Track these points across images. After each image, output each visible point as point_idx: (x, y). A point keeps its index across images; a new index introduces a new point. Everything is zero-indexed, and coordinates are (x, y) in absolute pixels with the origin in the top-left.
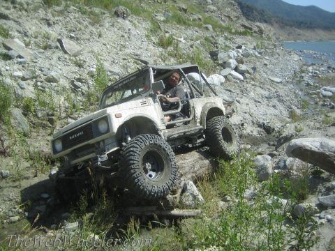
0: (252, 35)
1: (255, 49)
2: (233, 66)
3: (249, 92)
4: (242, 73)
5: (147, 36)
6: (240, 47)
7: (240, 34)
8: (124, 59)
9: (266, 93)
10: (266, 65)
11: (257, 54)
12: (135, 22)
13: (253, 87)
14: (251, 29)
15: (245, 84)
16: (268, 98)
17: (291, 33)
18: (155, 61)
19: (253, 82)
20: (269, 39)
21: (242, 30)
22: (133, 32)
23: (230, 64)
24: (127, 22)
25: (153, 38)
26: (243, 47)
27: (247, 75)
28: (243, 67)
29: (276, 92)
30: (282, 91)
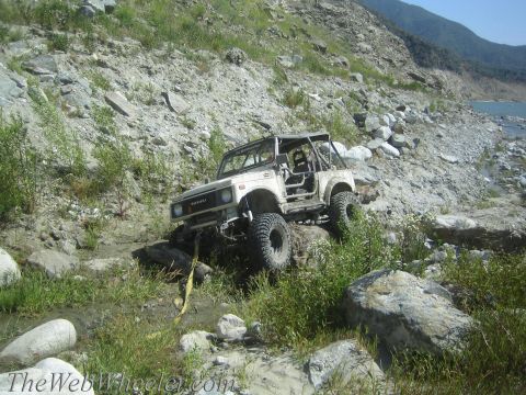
0: (424, 91)
1: (426, 111)
2: (386, 136)
3: (406, 173)
4: (398, 146)
5: (269, 90)
6: (402, 108)
7: (406, 87)
8: (240, 121)
9: (431, 176)
10: (440, 136)
11: (428, 119)
12: (253, 70)
13: (412, 166)
14: (423, 81)
15: (401, 162)
16: (433, 183)
17: (490, 87)
18: (279, 125)
19: (412, 160)
20: (451, 96)
21: (410, 81)
22: (251, 84)
23: (382, 132)
24: (243, 70)
25: (277, 93)
26: (408, 109)
27: (405, 150)
28: (400, 138)
29: (446, 175)
30: (456, 175)
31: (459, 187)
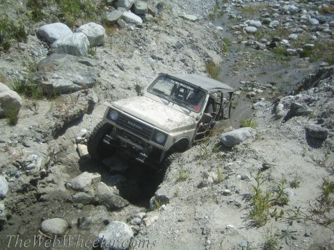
2: (128, 4)
3: (149, 42)
4: (141, 14)
9: (173, 40)
13: (155, 33)
15: (144, 32)
16: (177, 47)
19: (155, 27)
27: (148, 16)
28: (142, 5)
29: (188, 36)
30: (198, 33)
31: (200, 45)
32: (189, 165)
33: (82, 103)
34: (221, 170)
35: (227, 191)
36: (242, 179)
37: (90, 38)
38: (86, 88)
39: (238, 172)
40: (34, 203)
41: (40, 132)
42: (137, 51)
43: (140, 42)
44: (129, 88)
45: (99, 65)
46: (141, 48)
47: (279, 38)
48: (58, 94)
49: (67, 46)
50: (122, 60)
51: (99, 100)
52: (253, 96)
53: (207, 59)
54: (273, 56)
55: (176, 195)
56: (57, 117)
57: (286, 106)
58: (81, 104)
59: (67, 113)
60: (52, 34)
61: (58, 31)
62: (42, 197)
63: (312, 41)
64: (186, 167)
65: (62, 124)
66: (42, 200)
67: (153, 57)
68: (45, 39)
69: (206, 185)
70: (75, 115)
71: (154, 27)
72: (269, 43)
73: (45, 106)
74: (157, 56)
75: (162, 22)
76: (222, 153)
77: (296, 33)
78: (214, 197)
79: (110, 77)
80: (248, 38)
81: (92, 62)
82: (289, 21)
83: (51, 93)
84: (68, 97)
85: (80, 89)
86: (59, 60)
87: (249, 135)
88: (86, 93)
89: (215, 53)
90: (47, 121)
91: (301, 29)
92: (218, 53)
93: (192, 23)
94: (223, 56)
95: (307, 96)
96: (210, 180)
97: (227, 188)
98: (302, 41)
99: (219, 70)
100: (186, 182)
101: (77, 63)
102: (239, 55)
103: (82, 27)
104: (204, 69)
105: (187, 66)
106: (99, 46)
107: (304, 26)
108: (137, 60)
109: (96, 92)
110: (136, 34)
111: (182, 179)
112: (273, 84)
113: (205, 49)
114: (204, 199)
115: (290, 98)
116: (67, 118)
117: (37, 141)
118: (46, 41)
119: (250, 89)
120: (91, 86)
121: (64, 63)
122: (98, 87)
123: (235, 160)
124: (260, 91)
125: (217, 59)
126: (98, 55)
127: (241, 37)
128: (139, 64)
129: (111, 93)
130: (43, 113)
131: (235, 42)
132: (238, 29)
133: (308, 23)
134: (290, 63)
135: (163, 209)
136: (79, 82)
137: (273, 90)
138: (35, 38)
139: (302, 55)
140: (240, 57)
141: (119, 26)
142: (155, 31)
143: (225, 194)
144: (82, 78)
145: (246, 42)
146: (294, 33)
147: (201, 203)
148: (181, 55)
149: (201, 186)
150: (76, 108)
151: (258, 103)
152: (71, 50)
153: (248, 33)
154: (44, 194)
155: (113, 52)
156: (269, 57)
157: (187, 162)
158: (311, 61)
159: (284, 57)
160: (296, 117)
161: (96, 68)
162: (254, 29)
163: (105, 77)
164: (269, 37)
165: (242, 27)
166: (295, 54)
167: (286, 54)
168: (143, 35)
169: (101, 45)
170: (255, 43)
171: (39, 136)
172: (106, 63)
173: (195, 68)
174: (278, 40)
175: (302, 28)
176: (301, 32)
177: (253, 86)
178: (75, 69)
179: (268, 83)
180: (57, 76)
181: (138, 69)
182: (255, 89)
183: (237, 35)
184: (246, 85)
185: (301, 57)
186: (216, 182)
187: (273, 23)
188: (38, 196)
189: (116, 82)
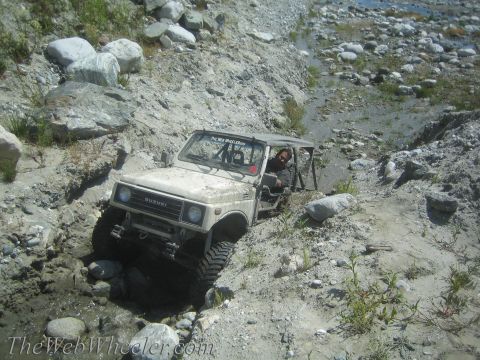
2: (176, 15)
3: (205, 70)
4: (195, 29)
9: (238, 68)
10: (253, 5)
13: (214, 57)
15: (197, 54)
16: (244, 78)
19: (214, 48)
23: (169, 10)
27: (204, 33)
28: (196, 17)
29: (260, 63)
30: (273, 57)
31: (277, 76)
32: (262, 245)
33: (109, 153)
34: (308, 252)
35: (317, 282)
36: (338, 265)
37: (121, 61)
38: (114, 132)
39: (332, 255)
40: (37, 295)
41: (48, 193)
42: (186, 82)
43: (191, 69)
44: (175, 135)
45: (134, 99)
46: (193, 77)
47: (388, 69)
48: (74, 140)
49: (89, 71)
50: (166, 93)
51: (132, 150)
52: (350, 150)
53: (285, 96)
54: (379, 94)
55: (243, 287)
56: (73, 172)
57: (399, 165)
58: (107, 154)
59: (87, 166)
60: (67, 53)
61: (76, 50)
62: (47, 286)
63: (434, 76)
64: (257, 248)
65: (79, 182)
66: (48, 292)
67: (210, 91)
68: (57, 61)
69: (286, 274)
70: (98, 171)
71: (211, 48)
72: (373, 76)
73: (55, 155)
74: (216, 89)
75: (223, 41)
76: (309, 230)
77: (412, 63)
78: (299, 290)
79: (149, 118)
80: (345, 69)
81: (124, 95)
82: (402, 47)
83: (65, 138)
84: (89, 145)
85: (105, 133)
86: (78, 91)
87: (347, 204)
88: (115, 139)
89: (298, 88)
90: (58, 178)
91: (418, 58)
92: (301, 88)
93: (265, 45)
94: (309, 93)
95: (428, 153)
96: (293, 266)
97: (317, 278)
98: (419, 75)
99: (303, 112)
100: (258, 269)
101: (103, 96)
102: (331, 92)
103: (109, 45)
104: (281, 110)
105: (258, 105)
106: (133, 72)
107: (423, 54)
108: (187, 94)
109: (128, 138)
110: (186, 57)
111: (251, 265)
112: (378, 134)
113: (283, 82)
114: (284, 293)
115: (404, 154)
116: (86, 174)
117: (44, 205)
118: (57, 63)
119: (345, 140)
120: (121, 129)
121: (85, 95)
122: (132, 131)
123: (327, 239)
124: (360, 143)
125: (299, 96)
126: (132, 86)
127: (333, 67)
128: (190, 101)
129: (149, 140)
130: (53, 166)
131: (326, 73)
132: (331, 56)
133: (429, 50)
134: (402, 105)
135: (226, 306)
136: (105, 122)
137: (379, 143)
138: (42, 58)
139: (420, 95)
140: (332, 95)
141: (162, 45)
142: (213, 53)
143: (314, 286)
144: (109, 118)
145: (341, 73)
146: (409, 63)
147: (280, 298)
148: (249, 90)
149: (279, 274)
150: (99, 160)
151: (357, 161)
152: (93, 77)
153: (345, 60)
154: (51, 282)
155: (153, 82)
156: (373, 96)
157: (259, 241)
158: (432, 104)
159: (395, 97)
160: (413, 182)
161: (130, 104)
162: (353, 56)
163: (141, 117)
164: (374, 67)
165: (336, 53)
166: (411, 93)
167: (398, 93)
168: (196, 59)
169: (136, 72)
170: (354, 77)
171: (46, 198)
172: (142, 97)
173: (269, 109)
174: (386, 73)
175: (419, 56)
176: (418, 62)
177: (350, 137)
178: (99, 105)
179: (371, 132)
180: (73, 114)
181: (187, 107)
182: (353, 141)
183: (329, 63)
184: (340, 135)
185: (418, 97)
186: (301, 270)
187: (380, 48)
188: (42, 285)
189: (157, 126)
